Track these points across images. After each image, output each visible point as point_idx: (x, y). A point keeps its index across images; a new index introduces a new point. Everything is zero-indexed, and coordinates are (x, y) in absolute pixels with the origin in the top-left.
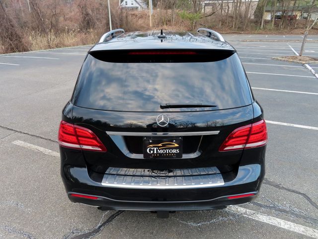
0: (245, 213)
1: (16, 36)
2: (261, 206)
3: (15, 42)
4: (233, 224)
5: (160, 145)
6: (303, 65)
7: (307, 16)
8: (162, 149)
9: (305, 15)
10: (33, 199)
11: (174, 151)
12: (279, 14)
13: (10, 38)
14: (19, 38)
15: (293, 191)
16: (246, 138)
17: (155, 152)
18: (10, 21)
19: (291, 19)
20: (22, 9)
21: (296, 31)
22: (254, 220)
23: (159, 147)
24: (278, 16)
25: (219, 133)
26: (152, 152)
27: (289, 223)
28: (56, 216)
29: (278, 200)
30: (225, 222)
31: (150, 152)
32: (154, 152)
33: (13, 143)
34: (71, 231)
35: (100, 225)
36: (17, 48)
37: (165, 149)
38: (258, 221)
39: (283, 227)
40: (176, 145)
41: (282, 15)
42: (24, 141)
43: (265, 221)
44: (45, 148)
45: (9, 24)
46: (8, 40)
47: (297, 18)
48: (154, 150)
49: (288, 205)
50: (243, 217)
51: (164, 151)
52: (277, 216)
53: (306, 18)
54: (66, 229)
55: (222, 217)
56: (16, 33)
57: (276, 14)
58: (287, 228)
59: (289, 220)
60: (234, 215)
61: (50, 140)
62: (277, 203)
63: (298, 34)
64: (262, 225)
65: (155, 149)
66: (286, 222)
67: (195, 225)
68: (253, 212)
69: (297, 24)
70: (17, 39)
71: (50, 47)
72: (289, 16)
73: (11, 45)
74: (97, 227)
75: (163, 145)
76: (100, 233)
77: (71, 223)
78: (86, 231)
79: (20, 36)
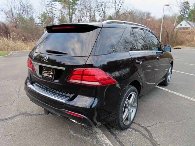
5: (47, 72)
11: (51, 76)
16: (81, 76)
23: (46, 73)
40: (52, 73)
48: (44, 74)
50: (102, 145)
55: (91, 138)
60: (98, 141)
75: (48, 72)
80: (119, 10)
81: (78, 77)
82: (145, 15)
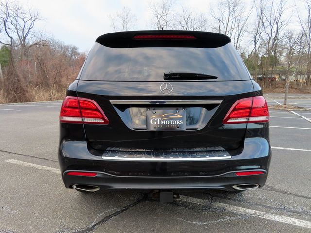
0: (255, 213)
1: (21, 89)
2: (270, 208)
3: (19, 95)
4: (243, 222)
5: (163, 116)
6: (289, 111)
7: (284, 78)
8: (166, 120)
9: (284, 77)
10: (20, 203)
11: (178, 122)
12: (259, 76)
13: (15, 91)
14: (23, 91)
15: (303, 196)
17: (159, 123)
18: (18, 76)
19: (272, 80)
20: (29, 70)
21: (277, 90)
22: (265, 219)
23: (162, 118)
24: (259, 78)
25: (222, 102)
26: (155, 123)
27: (304, 221)
28: (45, 217)
29: (288, 203)
30: (234, 221)
31: (153, 122)
32: (157, 123)
33: (6, 161)
34: (61, 230)
35: (94, 224)
36: (20, 100)
37: (169, 120)
38: (270, 220)
39: (299, 225)
40: (180, 116)
41: (263, 77)
42: (18, 159)
43: (278, 220)
44: (39, 164)
45: (16, 79)
46: (13, 92)
47: (277, 80)
48: (157, 121)
49: (299, 207)
50: (253, 217)
51: (167, 122)
52: (290, 216)
53: (285, 80)
54: (55, 228)
55: (230, 217)
56: (21, 87)
57: (258, 76)
58: (303, 226)
59: (304, 219)
60: (242, 216)
61: (45, 159)
62: (287, 206)
63: (279, 93)
64: (276, 223)
65: (159, 119)
66: (301, 221)
67: (200, 223)
68: (263, 213)
69: (277, 85)
70: (21, 92)
71: (51, 100)
72: (269, 78)
73: (15, 97)
74: (91, 226)
75: (167, 116)
76: (93, 231)
77: (61, 223)
78: (78, 229)
79: (25, 89)
80: (26, 37)
81: (243, 113)
82: (70, 50)
